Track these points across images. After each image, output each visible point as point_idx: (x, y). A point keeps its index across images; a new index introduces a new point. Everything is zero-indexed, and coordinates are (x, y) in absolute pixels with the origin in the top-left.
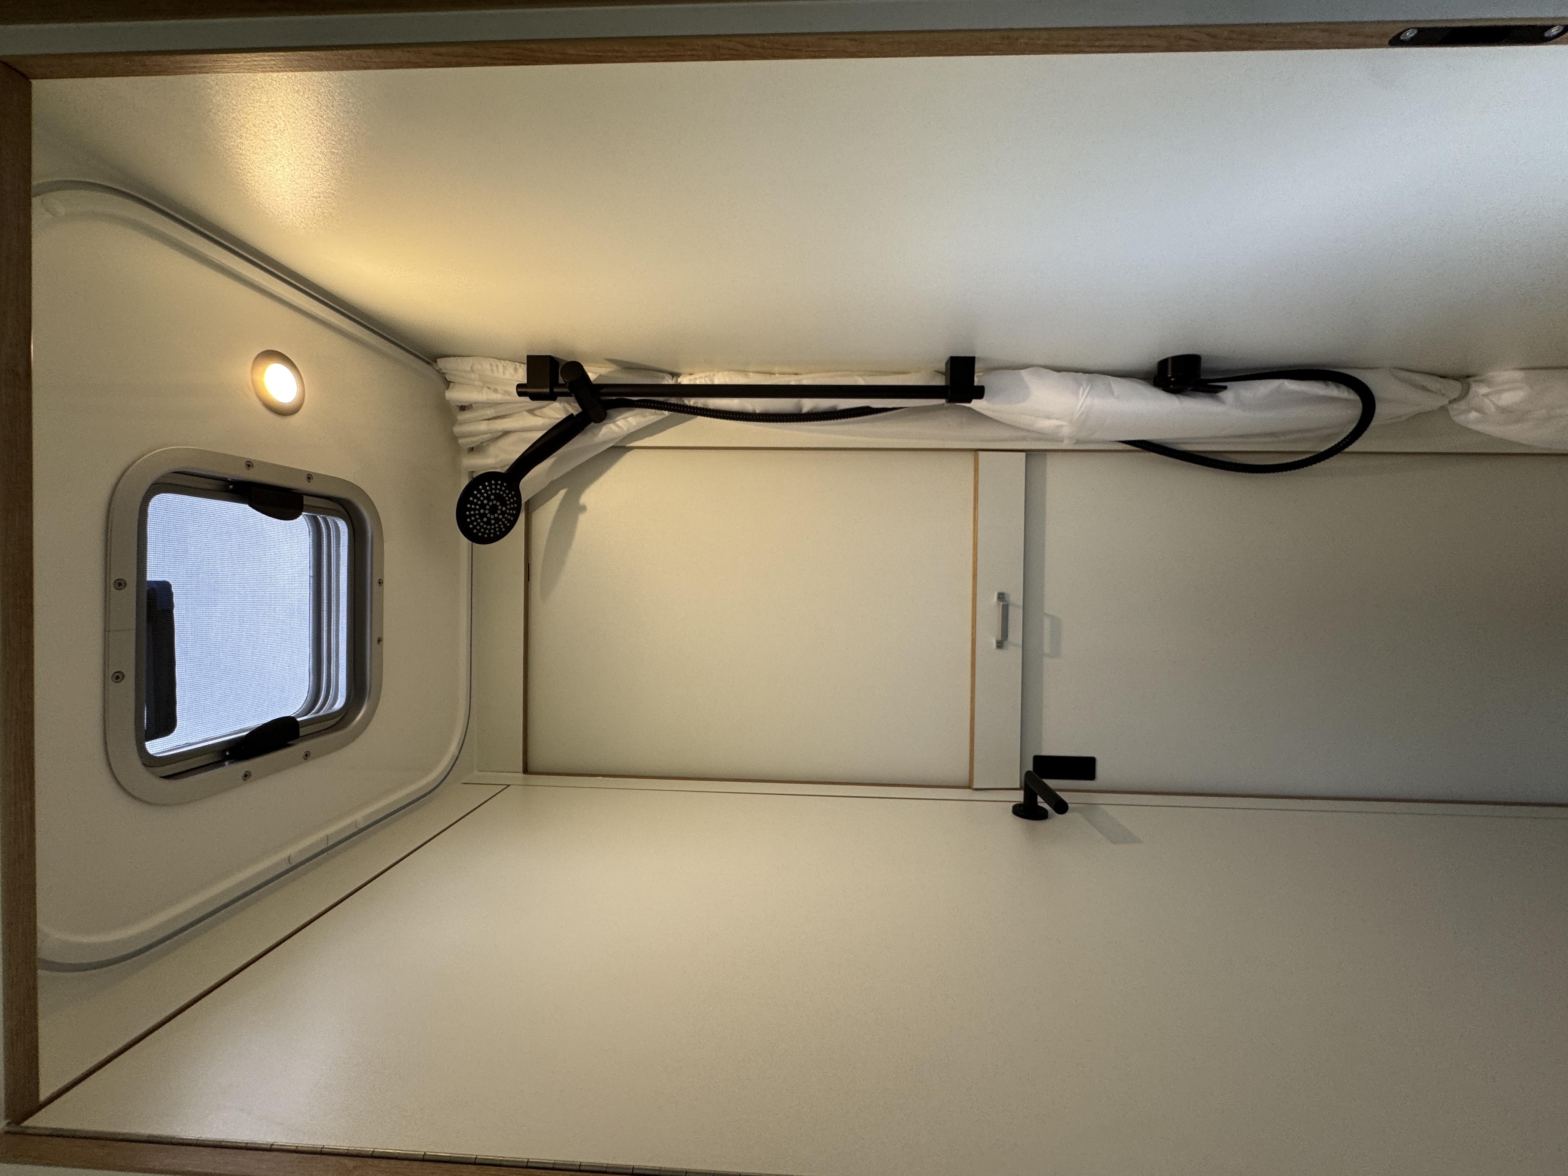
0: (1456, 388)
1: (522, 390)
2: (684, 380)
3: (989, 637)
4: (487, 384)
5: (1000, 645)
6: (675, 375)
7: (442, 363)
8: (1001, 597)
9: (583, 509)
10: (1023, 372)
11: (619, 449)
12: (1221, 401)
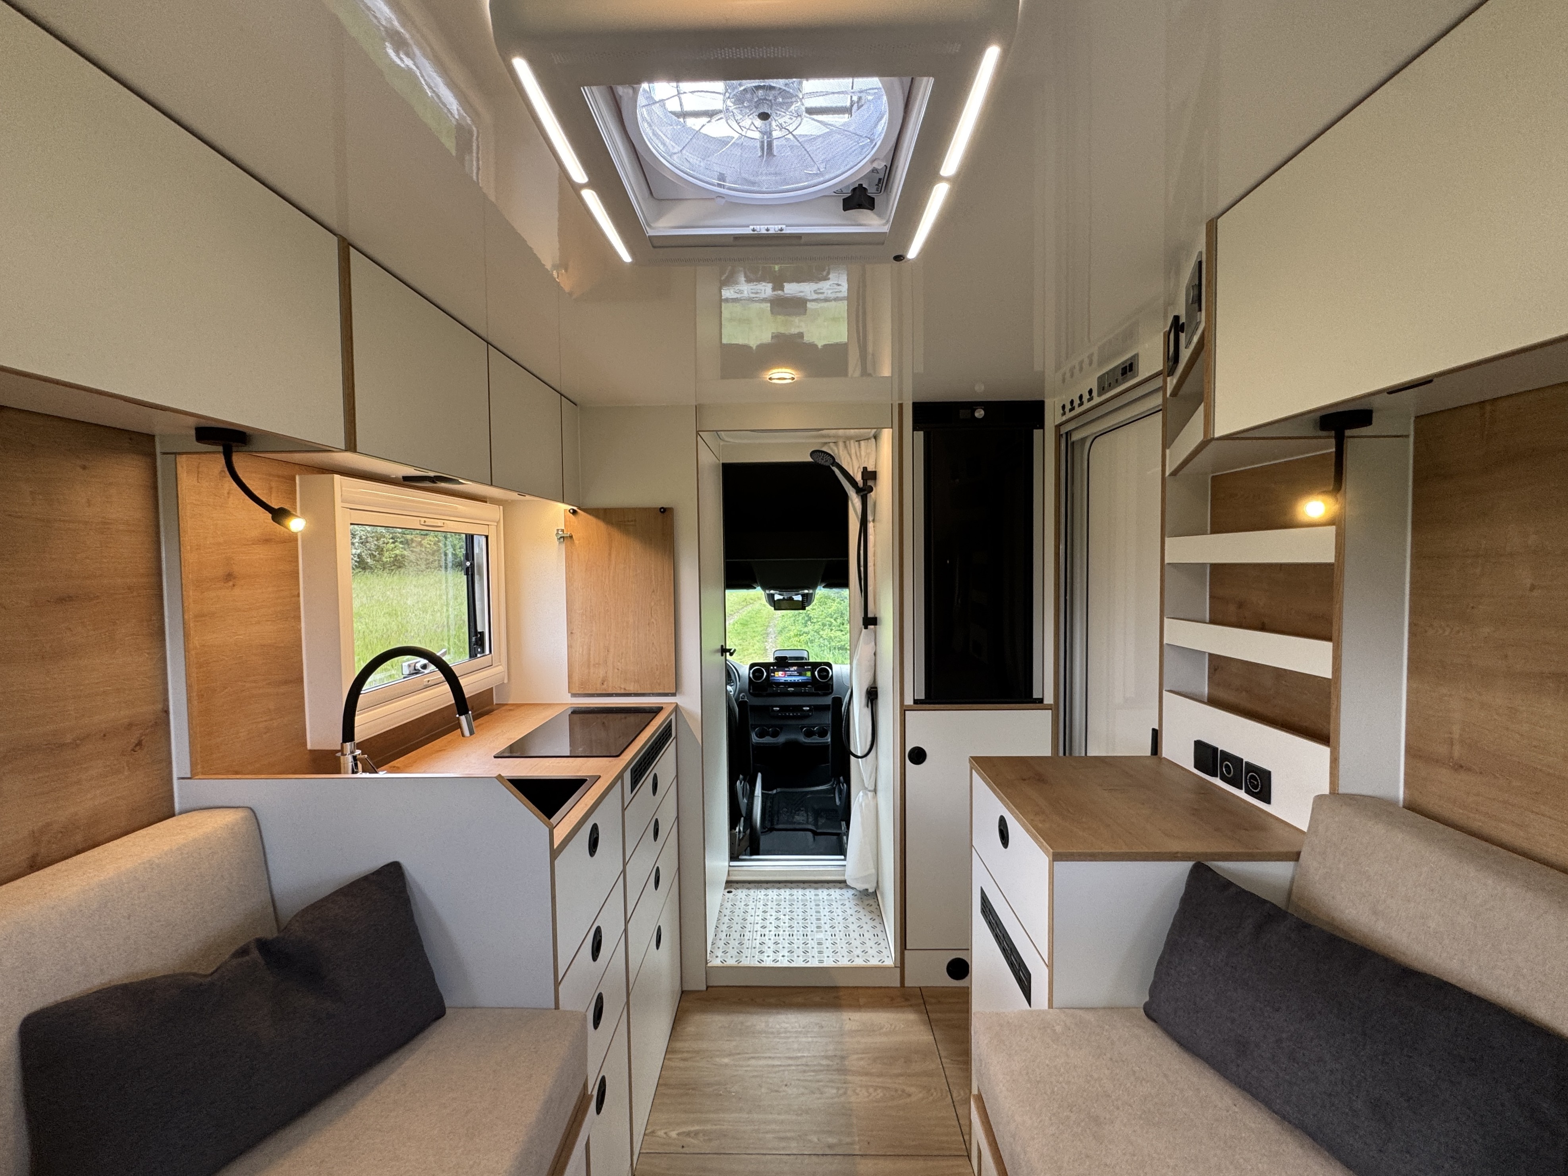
0: (872, 788)
1: (865, 469)
2: (870, 525)
4: (868, 455)
6: (874, 521)
7: (873, 440)
10: (873, 643)
12: (864, 707)
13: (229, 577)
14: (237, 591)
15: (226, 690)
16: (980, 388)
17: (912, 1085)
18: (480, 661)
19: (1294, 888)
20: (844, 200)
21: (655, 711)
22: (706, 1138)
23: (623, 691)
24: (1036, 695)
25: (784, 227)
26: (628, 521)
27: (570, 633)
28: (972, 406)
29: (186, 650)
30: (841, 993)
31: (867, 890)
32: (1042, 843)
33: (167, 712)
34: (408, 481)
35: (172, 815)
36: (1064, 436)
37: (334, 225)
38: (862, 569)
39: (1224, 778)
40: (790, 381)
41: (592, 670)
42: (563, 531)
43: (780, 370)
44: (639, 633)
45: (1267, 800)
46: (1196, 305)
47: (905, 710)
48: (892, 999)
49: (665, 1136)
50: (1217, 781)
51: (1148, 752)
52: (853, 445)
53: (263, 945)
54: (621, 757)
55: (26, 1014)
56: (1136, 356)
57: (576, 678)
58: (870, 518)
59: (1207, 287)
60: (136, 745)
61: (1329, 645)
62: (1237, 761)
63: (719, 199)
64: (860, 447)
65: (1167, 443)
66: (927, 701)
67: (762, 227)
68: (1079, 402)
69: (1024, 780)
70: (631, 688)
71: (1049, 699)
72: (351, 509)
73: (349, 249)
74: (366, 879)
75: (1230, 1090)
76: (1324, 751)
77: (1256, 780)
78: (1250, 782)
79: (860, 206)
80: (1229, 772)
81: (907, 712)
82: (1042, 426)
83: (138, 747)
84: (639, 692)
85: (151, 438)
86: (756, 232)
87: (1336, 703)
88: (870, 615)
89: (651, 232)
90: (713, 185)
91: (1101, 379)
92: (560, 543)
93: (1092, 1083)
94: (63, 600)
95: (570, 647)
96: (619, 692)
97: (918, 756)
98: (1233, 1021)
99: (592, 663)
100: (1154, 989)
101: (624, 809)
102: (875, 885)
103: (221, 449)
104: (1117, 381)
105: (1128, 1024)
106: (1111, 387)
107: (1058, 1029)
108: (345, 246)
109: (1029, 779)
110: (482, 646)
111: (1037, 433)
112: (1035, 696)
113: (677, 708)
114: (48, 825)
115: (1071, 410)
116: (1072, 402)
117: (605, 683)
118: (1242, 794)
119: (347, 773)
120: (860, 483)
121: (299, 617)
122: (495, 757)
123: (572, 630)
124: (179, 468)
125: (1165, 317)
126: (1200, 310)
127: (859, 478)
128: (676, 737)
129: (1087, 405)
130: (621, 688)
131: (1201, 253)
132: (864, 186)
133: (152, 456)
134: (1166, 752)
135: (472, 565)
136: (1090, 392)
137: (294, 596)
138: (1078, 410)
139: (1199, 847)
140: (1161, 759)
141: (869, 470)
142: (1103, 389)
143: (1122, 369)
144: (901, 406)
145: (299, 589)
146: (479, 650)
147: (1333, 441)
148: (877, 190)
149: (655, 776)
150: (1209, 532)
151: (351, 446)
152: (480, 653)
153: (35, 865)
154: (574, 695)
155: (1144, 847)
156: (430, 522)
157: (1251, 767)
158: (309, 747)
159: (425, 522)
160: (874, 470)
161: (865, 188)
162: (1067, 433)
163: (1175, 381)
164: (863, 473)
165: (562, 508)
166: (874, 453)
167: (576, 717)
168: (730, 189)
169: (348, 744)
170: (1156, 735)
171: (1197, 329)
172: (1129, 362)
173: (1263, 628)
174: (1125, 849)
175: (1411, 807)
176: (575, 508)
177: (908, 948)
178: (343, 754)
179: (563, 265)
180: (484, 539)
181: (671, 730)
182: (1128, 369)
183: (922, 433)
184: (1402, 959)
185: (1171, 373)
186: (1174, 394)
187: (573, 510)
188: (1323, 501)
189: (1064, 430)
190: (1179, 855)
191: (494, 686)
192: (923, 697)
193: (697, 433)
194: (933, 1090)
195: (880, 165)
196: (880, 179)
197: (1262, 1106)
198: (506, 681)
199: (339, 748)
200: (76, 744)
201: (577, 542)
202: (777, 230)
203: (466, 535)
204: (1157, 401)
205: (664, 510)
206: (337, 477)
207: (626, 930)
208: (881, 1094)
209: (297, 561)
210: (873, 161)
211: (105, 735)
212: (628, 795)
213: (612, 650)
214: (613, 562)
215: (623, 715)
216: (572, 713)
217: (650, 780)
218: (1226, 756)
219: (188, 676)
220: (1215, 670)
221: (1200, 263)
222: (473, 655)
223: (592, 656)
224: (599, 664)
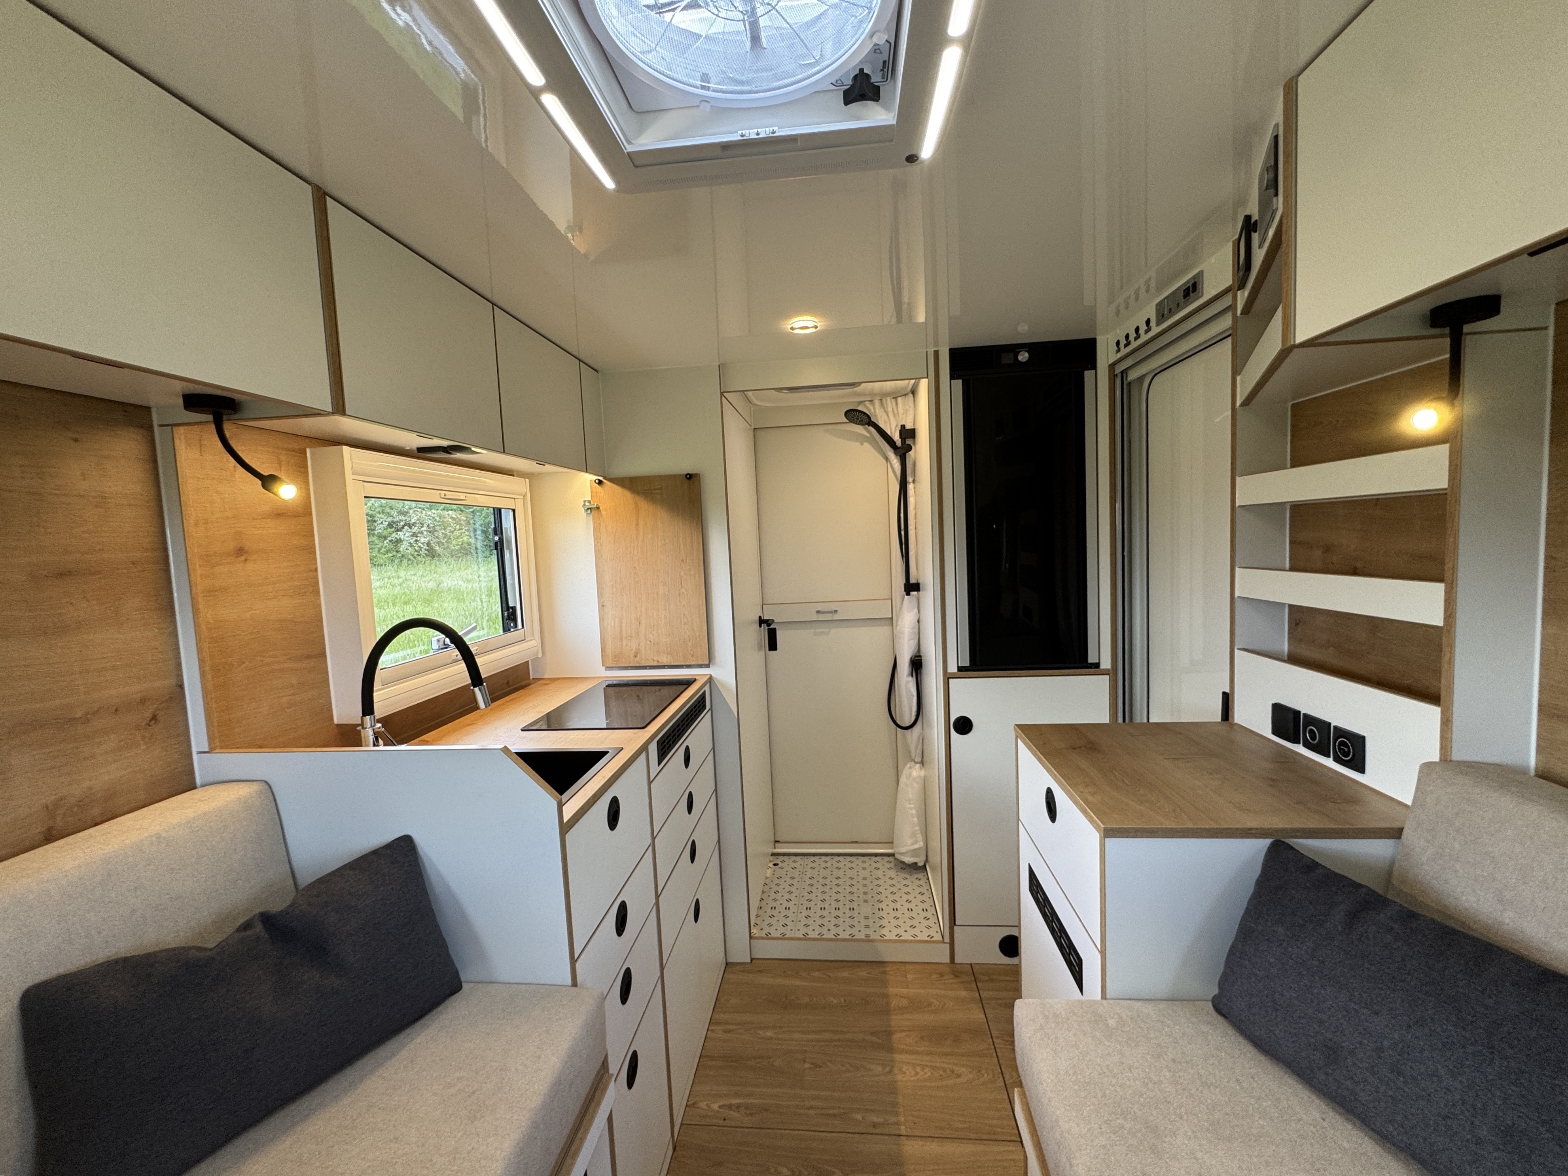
0: (918, 759)
1: (903, 427)
2: (910, 487)
3: (820, 607)
4: (906, 412)
5: (818, 612)
6: (914, 482)
7: (911, 395)
8: (836, 611)
9: (862, 444)
10: (916, 610)
11: (887, 459)
12: (908, 676)
13: (240, 551)
14: (250, 566)
15: (243, 666)
16: (1023, 328)
17: (963, 1066)
18: (513, 635)
19: (1395, 869)
20: (844, 92)
21: (688, 683)
22: (749, 1112)
23: (656, 664)
24: (1091, 659)
25: (776, 129)
26: (655, 489)
27: (602, 606)
28: (1014, 349)
29: (197, 625)
30: (888, 969)
31: (916, 863)
32: (1092, 818)
33: (181, 687)
34: (423, 453)
35: (195, 788)
36: (1119, 376)
37: (306, 173)
38: (903, 533)
39: (1307, 745)
40: (813, 330)
41: (624, 643)
42: (590, 502)
43: (801, 318)
44: (669, 605)
45: (1361, 769)
46: (1272, 191)
47: (948, 678)
48: (942, 975)
49: (705, 1107)
50: (1300, 749)
51: (1218, 718)
52: (890, 403)
53: (267, 919)
54: (646, 729)
55: (26, 986)
56: (1201, 273)
57: (609, 650)
58: (910, 479)
59: (1286, 162)
60: (150, 721)
61: (1440, 588)
62: (1324, 726)
63: (704, 104)
64: (897, 404)
65: (1236, 370)
66: (972, 668)
67: (751, 131)
68: (1135, 335)
69: (1075, 749)
70: (665, 660)
71: (1106, 664)
72: (364, 481)
73: (325, 198)
74: (376, 853)
75: (1317, 1101)
76: (1433, 712)
77: (1348, 747)
78: (1340, 749)
79: (862, 97)
80: (1314, 738)
81: (951, 680)
82: (1094, 367)
83: (153, 722)
84: (672, 664)
85: (148, 409)
86: (745, 138)
87: (1449, 655)
88: (913, 580)
89: (629, 148)
90: (698, 88)
91: (1159, 305)
92: (587, 514)
93: (1150, 1086)
94: (62, 574)
95: (601, 619)
96: (652, 664)
97: (964, 726)
98: (1321, 1022)
99: (624, 635)
100: (1224, 982)
101: (650, 783)
102: (924, 859)
103: (210, 418)
104: (1178, 305)
105: (1193, 1020)
106: (1171, 313)
107: (1112, 1023)
108: (321, 196)
109: (1080, 747)
110: (515, 620)
111: (1088, 375)
112: (1090, 661)
113: (710, 680)
114: (61, 799)
115: (1126, 346)
116: (1127, 336)
117: (638, 656)
118: (1329, 762)
119: (367, 746)
120: (898, 442)
121: (319, 592)
122: (522, 730)
123: (603, 602)
124: (177, 441)
125: (1234, 219)
126: (1277, 195)
127: (897, 437)
128: (711, 709)
129: (1144, 338)
130: (654, 660)
131: (1277, 125)
132: (865, 71)
133: (150, 428)
134: (1239, 716)
135: (501, 540)
136: (1148, 322)
137: (311, 571)
138: (1134, 345)
139: (1277, 822)
140: (1233, 725)
141: (907, 427)
142: (1163, 316)
143: (1184, 291)
144: (936, 353)
145: (316, 564)
146: (512, 625)
147: (1448, 341)
148: (883, 78)
149: (687, 749)
150: (1289, 465)
151: (339, 408)
152: (512, 628)
153: (50, 837)
154: (608, 668)
155: (1212, 823)
156: (450, 495)
157: (1341, 733)
158: (336, 721)
159: (445, 495)
160: (912, 427)
161: (867, 74)
162: (1122, 372)
163: (1246, 294)
164: (900, 431)
165: (588, 478)
166: (912, 408)
167: (610, 689)
168: (715, 91)
169: (368, 717)
170: (1227, 700)
171: (1272, 219)
172: (1193, 282)
173: (1355, 572)
174: (1190, 825)
175: (1543, 775)
176: (601, 478)
177: (957, 923)
178: (363, 728)
179: (577, 226)
180: (511, 513)
181: (704, 702)
182: (1192, 289)
183: (960, 381)
184: (1537, 956)
185: (1242, 286)
186: (1246, 310)
187: (599, 480)
188: (1435, 409)
189: (1119, 369)
190: (1254, 832)
191: (529, 659)
192: (968, 665)
193: (722, 394)
194: (983, 1072)
195: (881, 39)
196: (884, 62)
197: (1358, 1122)
198: (540, 655)
199: (359, 722)
200: (86, 719)
201: (604, 513)
202: (767, 133)
203: (494, 509)
204: (1226, 322)
205: (690, 477)
206: (345, 448)
207: (657, 904)
208: (929, 1074)
209: (313, 536)
210: (872, 35)
211: (116, 710)
212: (655, 767)
213: (643, 622)
214: (641, 533)
215: (657, 688)
216: (607, 686)
217: (681, 752)
218: (1310, 720)
219: (200, 650)
220: (1297, 624)
221: (1276, 138)
222: (506, 629)
223: (624, 629)
224: (631, 637)
